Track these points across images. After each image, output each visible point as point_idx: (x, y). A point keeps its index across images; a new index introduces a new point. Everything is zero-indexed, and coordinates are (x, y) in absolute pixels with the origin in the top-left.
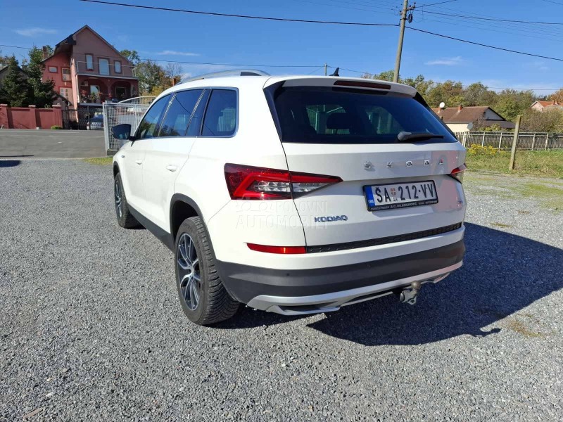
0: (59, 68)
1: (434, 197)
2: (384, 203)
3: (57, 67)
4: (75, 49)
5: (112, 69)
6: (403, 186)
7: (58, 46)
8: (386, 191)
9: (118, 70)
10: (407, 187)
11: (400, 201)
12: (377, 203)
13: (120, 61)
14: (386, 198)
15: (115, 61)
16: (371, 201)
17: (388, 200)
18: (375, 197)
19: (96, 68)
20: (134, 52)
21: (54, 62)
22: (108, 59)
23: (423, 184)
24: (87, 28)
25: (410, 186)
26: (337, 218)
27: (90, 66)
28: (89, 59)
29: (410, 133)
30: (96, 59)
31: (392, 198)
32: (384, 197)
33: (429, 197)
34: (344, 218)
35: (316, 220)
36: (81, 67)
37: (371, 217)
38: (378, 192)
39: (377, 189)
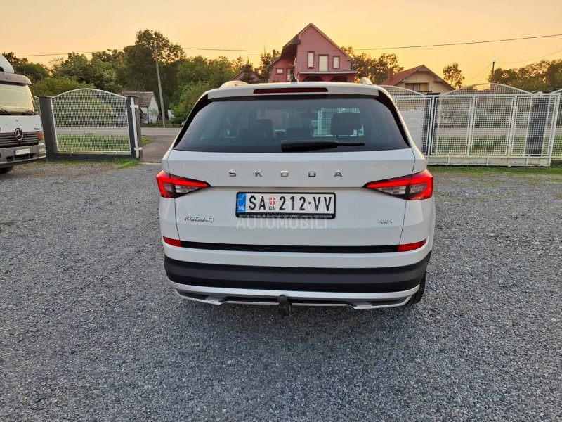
0: (285, 69)
1: (331, 211)
2: (256, 211)
3: (283, 68)
4: (299, 48)
6: (288, 197)
7: (285, 47)
8: (262, 200)
9: (336, 65)
10: (293, 198)
11: (277, 211)
12: (248, 211)
13: (338, 56)
14: (261, 206)
15: (334, 56)
17: (262, 208)
18: (248, 204)
19: (316, 65)
21: (280, 64)
22: (327, 55)
23: (317, 196)
24: (311, 26)
25: (297, 197)
26: (204, 220)
27: (311, 64)
28: (311, 56)
30: (317, 56)
31: (267, 207)
32: (258, 206)
34: (210, 221)
35: (187, 218)
38: (253, 200)
39: (253, 197)
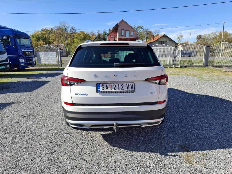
1: (133, 90)
2: (105, 90)
3: (113, 35)
4: (119, 29)
5: (130, 35)
6: (117, 85)
7: (113, 28)
8: (107, 86)
9: (132, 34)
10: (119, 85)
11: (113, 90)
12: (101, 90)
13: (133, 31)
14: (106, 88)
15: (131, 31)
16: (99, 89)
18: (101, 88)
19: (125, 34)
20: (142, 26)
22: (129, 31)
23: (128, 84)
24: (123, 20)
26: (84, 95)
27: (123, 34)
28: (123, 31)
29: (118, 64)
30: (125, 31)
31: (109, 89)
32: (105, 88)
33: (130, 89)
34: (86, 95)
35: (76, 94)
36: (120, 35)
37: (98, 95)
38: (103, 86)
39: (103, 85)
